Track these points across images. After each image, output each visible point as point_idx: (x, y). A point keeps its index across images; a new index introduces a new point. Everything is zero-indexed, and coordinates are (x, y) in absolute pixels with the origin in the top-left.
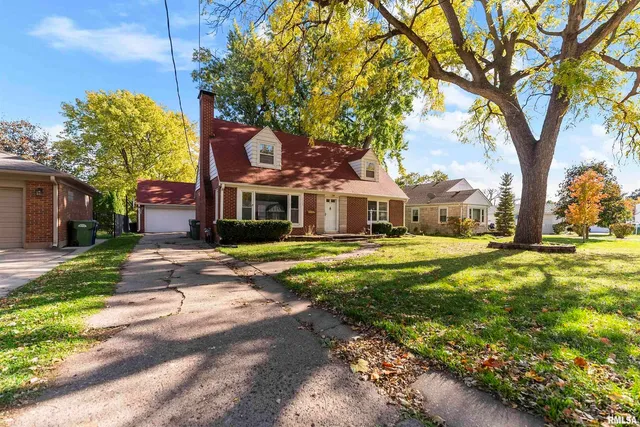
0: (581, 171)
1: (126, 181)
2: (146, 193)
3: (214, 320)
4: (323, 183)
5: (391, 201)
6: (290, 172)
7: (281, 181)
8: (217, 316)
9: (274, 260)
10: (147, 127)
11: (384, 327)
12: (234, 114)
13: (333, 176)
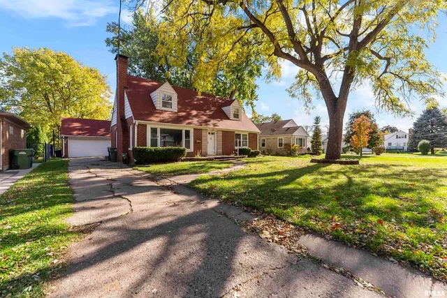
0: (358, 116)
1: (50, 118)
2: (69, 128)
3: (160, 215)
4: (206, 122)
5: (250, 134)
6: (184, 114)
7: (177, 120)
8: (161, 212)
9: (181, 174)
10: (68, 78)
11: (272, 212)
12: (139, 72)
13: (212, 117)
